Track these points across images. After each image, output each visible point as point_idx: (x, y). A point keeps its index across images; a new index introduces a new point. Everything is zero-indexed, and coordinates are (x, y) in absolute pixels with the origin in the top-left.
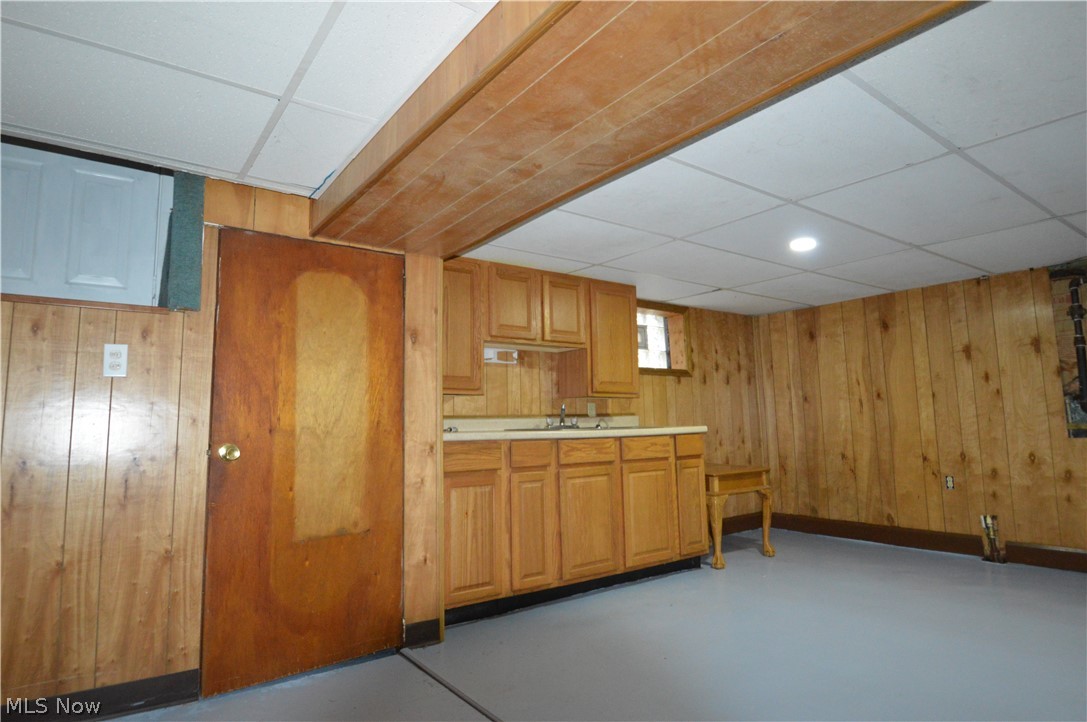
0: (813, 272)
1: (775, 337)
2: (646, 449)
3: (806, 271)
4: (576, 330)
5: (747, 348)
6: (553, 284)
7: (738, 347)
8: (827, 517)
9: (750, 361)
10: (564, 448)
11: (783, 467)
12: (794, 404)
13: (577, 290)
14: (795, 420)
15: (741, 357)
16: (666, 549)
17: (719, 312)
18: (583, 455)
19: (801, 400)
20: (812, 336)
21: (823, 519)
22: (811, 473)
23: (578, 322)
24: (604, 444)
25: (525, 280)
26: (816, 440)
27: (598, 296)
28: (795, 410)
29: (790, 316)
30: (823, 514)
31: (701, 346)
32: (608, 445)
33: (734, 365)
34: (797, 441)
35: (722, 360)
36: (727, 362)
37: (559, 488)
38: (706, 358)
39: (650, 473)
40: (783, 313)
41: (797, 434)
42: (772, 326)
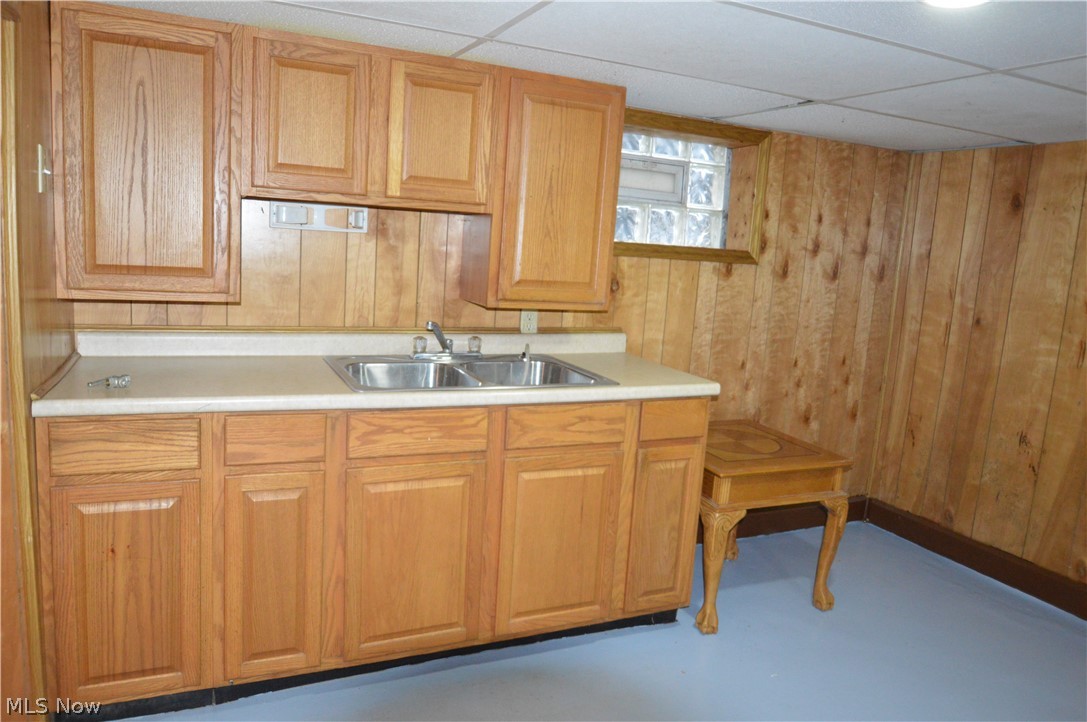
0: (1007, 72)
1: (946, 197)
2: (564, 428)
3: (991, 70)
4: (465, 177)
5: (887, 214)
6: (415, 81)
7: (870, 212)
8: (967, 534)
9: (891, 237)
10: (359, 427)
11: (911, 433)
12: (954, 328)
13: (474, 93)
14: (951, 356)
15: (873, 229)
16: (591, 603)
17: (838, 143)
18: (407, 439)
19: (970, 322)
20: (1017, 204)
21: (961, 536)
22: (958, 454)
23: (472, 161)
24: (462, 419)
25: (344, 70)
26: (979, 400)
27: (528, 106)
28: (953, 339)
29: (983, 159)
30: (962, 526)
31: (788, 206)
32: (472, 421)
33: (855, 243)
34: (944, 395)
35: (830, 234)
36: (839, 236)
37: (346, 501)
38: (795, 230)
39: (572, 473)
40: (970, 151)
41: (947, 381)
42: (945, 177)
